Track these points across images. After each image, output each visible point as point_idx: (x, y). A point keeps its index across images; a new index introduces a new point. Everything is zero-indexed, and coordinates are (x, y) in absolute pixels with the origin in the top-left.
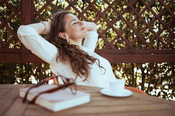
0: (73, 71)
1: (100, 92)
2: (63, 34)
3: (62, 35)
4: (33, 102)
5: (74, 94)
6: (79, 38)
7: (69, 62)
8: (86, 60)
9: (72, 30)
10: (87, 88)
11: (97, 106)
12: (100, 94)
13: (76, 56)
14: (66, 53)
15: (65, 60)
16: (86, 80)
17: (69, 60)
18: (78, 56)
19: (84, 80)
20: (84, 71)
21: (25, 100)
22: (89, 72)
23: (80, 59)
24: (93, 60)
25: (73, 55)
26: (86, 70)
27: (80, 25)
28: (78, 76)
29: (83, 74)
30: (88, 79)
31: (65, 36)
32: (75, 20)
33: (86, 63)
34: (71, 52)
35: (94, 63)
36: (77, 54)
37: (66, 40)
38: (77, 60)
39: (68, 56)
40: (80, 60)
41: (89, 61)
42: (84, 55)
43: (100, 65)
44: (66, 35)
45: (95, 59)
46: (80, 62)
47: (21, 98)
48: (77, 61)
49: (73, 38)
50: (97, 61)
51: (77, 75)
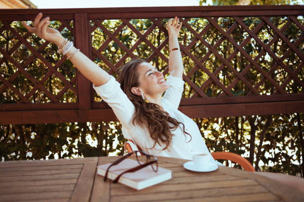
0: (151, 136)
1: (183, 167)
2: (137, 88)
3: (135, 90)
4: (116, 181)
5: (156, 171)
6: (157, 93)
7: (147, 126)
8: (168, 124)
9: (148, 83)
10: (168, 161)
11: (179, 184)
12: (182, 168)
13: (156, 119)
14: (144, 115)
15: (142, 122)
16: (167, 150)
17: (147, 123)
18: (158, 119)
19: (164, 149)
20: (164, 138)
21: (106, 179)
22: (171, 139)
23: (160, 123)
24: (176, 124)
25: (152, 118)
26: (168, 137)
27: (157, 76)
28: (157, 144)
29: (163, 141)
30: (168, 147)
31: (139, 91)
32: (150, 70)
33: (167, 129)
34: (150, 113)
35: (177, 127)
36: (157, 116)
37: (141, 97)
38: (156, 124)
39: (146, 118)
40: (161, 125)
41: (171, 125)
42: (165, 117)
43: (186, 131)
44: (141, 90)
45: (179, 123)
46: (160, 127)
47: (100, 176)
48: (156, 126)
49: (149, 93)
50: (181, 125)
51: (156, 142)
